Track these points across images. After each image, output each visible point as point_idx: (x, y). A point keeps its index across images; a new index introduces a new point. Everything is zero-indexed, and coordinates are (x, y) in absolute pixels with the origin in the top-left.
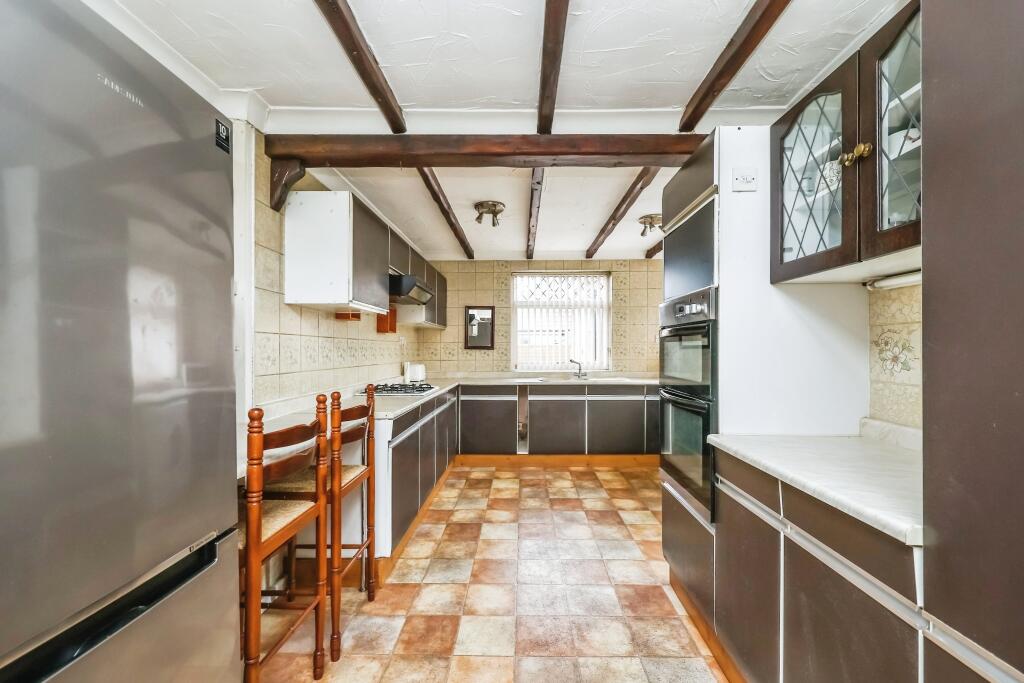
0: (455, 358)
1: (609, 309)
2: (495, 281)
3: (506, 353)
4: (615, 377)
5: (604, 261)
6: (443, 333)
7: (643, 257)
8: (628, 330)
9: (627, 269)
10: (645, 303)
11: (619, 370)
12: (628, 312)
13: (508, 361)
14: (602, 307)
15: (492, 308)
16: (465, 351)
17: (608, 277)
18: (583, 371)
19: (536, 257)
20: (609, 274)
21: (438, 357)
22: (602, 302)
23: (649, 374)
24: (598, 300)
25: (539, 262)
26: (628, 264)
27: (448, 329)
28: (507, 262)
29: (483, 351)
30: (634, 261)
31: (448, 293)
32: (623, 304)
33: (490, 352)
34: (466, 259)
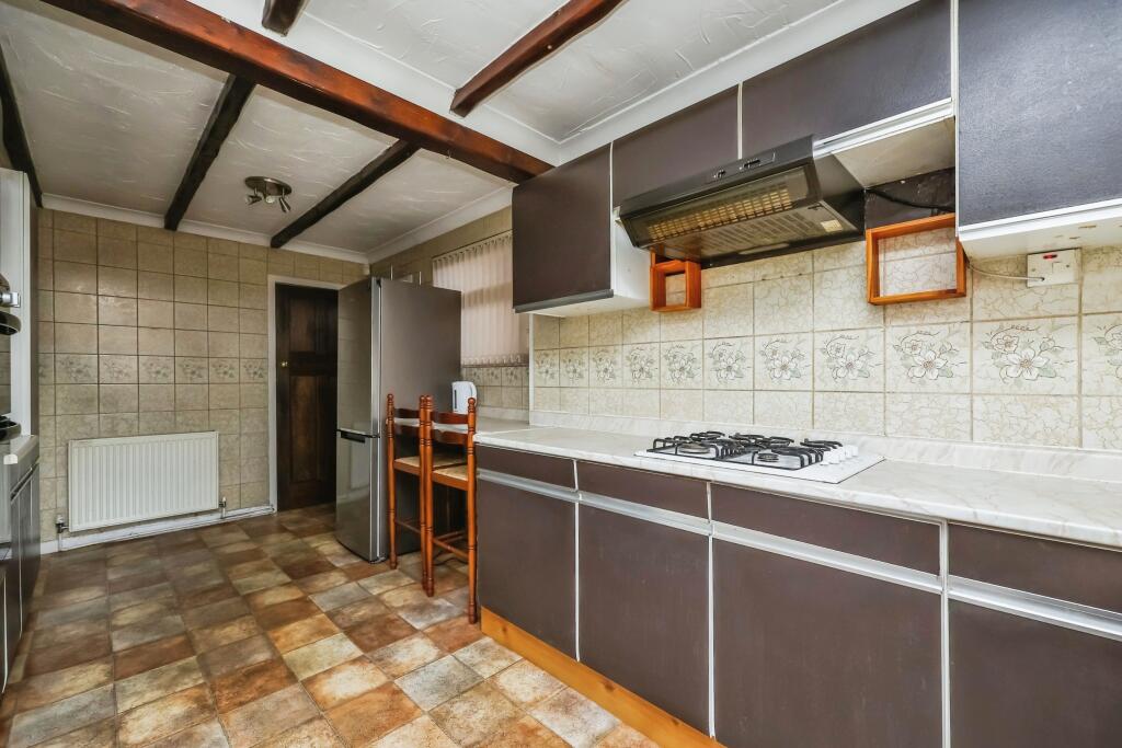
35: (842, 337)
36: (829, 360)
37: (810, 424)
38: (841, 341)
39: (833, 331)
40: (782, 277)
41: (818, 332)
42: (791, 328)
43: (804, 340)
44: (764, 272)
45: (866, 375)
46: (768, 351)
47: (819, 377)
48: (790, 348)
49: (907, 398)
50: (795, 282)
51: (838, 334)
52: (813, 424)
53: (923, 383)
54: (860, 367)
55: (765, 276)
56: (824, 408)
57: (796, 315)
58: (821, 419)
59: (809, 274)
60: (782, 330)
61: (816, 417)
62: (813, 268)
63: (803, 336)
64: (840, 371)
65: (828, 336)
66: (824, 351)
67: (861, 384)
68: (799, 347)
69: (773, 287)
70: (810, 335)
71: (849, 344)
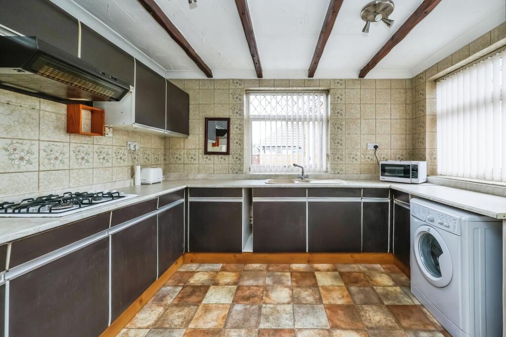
0: (196, 162)
1: (328, 121)
2: (231, 96)
3: (240, 158)
4: (333, 178)
5: (323, 80)
6: (186, 140)
7: (357, 77)
8: (343, 138)
9: (343, 87)
10: (358, 116)
11: (336, 173)
12: (343, 123)
13: (242, 164)
14: (322, 120)
15: (228, 120)
16: (205, 156)
17: (327, 95)
18: (305, 174)
19: (265, 76)
20: (327, 92)
21: (182, 161)
22: (322, 116)
23: (363, 176)
24: (318, 114)
25: (269, 80)
26: (344, 83)
27: (190, 137)
28: (240, 80)
29: (220, 156)
30: (349, 80)
31: (191, 107)
32: (340, 117)
33: (226, 157)
34: (206, 78)
35: (53, 145)
36: (47, 155)
37: (37, 188)
38: (53, 146)
39: (49, 141)
40: (21, 106)
41: (42, 141)
42: (26, 137)
43: (33, 144)
44: (8, 99)
45: (62, 162)
46: (11, 149)
47: (42, 164)
48: (26, 148)
49: (77, 171)
50: (29, 112)
51: (52, 143)
52: (39, 188)
53: (81, 165)
54: (60, 159)
55: (9, 101)
56: (45, 179)
57: (30, 130)
58: (43, 185)
59: (38, 110)
60: (20, 137)
61: (40, 184)
62: (40, 107)
63: (34, 142)
64: (52, 161)
65: (46, 144)
66: (45, 151)
67: (61, 167)
68: (31, 147)
69: (14, 110)
70: (37, 142)
71: (56, 148)
